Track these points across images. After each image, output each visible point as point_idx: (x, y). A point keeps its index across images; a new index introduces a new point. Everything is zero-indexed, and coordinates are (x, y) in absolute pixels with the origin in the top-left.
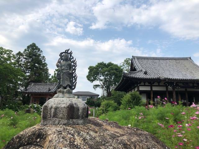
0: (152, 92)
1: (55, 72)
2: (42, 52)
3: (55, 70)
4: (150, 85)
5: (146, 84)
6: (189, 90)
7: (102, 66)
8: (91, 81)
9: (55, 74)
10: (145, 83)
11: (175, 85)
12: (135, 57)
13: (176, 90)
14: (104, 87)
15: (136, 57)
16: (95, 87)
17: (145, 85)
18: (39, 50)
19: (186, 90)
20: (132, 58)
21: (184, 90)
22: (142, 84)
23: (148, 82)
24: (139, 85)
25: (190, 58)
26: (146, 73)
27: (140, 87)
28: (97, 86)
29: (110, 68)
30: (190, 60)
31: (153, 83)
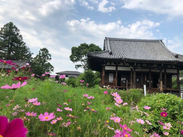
0: (117, 72)
1: (40, 51)
2: (19, 31)
3: (40, 50)
4: (115, 65)
5: (112, 64)
6: (153, 71)
7: (84, 47)
8: (73, 61)
9: (40, 53)
10: (110, 63)
11: (135, 65)
12: (107, 38)
13: (137, 70)
14: (86, 67)
15: (109, 38)
16: (77, 67)
17: (110, 65)
18: (16, 29)
19: (150, 70)
20: (105, 39)
21: (148, 70)
22: (108, 64)
23: (114, 62)
24: (104, 65)
25: (161, 41)
26: (111, 54)
27: (106, 66)
28: (79, 66)
29: (90, 49)
30: (161, 42)
31: (119, 63)
